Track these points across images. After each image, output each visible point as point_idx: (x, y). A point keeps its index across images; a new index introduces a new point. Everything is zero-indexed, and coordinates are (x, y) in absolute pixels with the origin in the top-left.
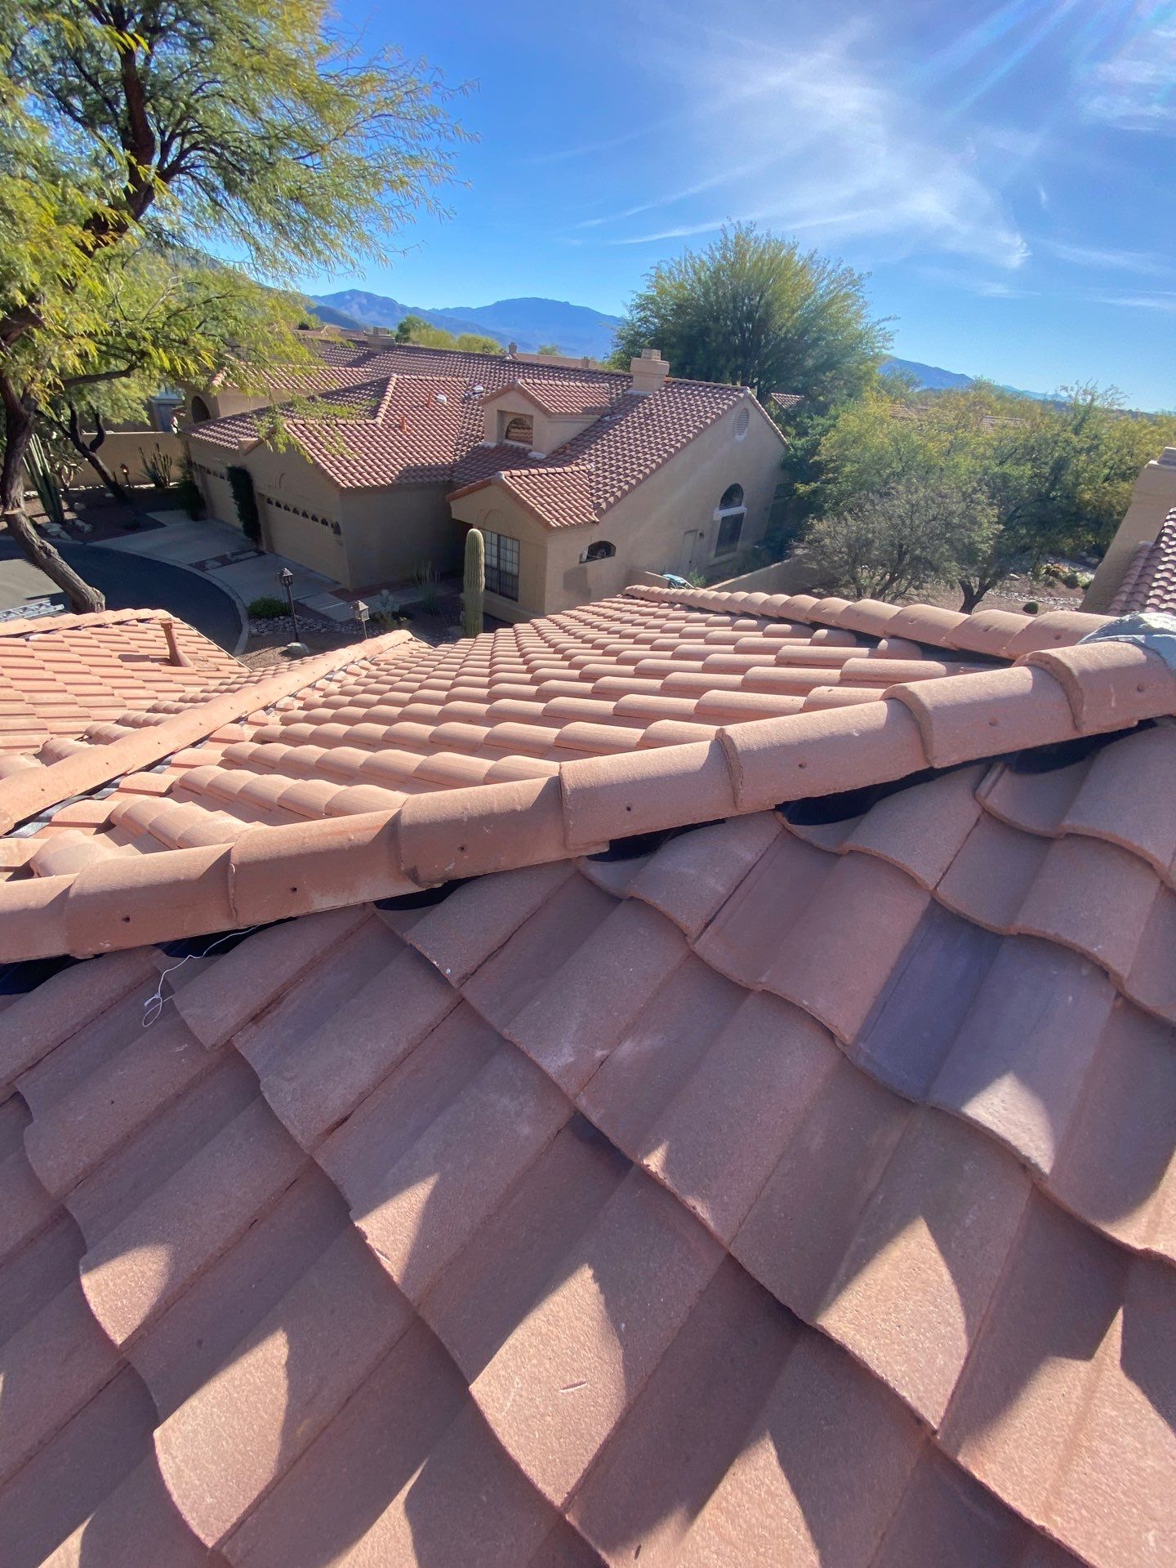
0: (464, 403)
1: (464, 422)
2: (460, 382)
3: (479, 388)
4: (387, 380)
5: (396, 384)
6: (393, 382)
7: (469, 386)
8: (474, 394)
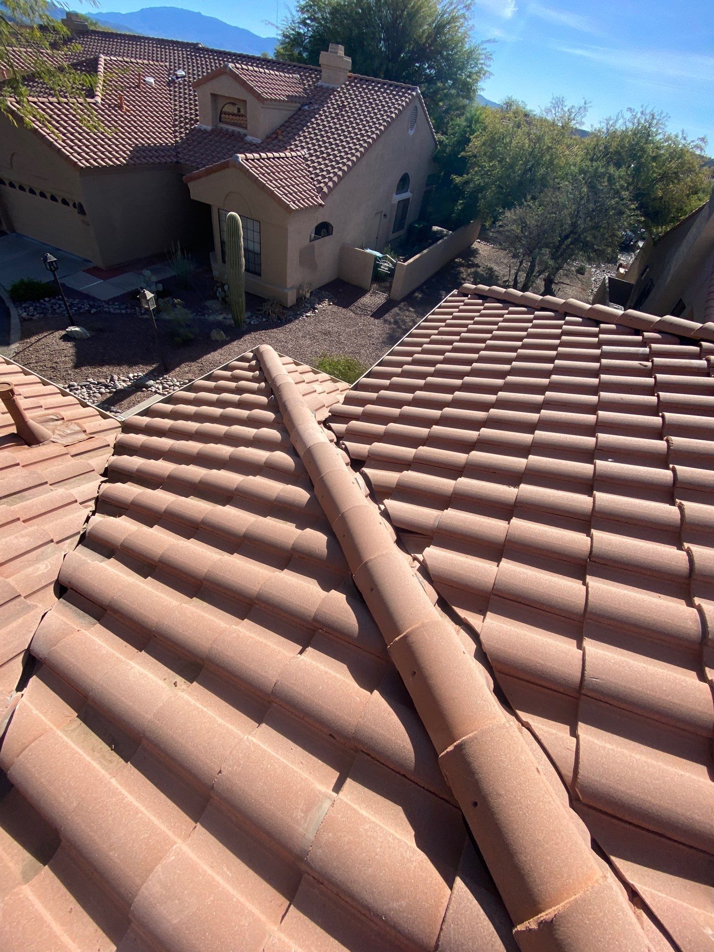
0: (170, 86)
1: (175, 105)
2: (162, 66)
3: (181, 73)
4: (96, 60)
5: (105, 64)
6: (102, 62)
7: (171, 71)
8: (178, 78)
